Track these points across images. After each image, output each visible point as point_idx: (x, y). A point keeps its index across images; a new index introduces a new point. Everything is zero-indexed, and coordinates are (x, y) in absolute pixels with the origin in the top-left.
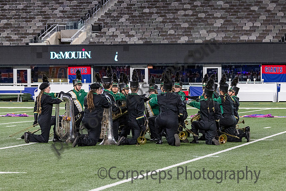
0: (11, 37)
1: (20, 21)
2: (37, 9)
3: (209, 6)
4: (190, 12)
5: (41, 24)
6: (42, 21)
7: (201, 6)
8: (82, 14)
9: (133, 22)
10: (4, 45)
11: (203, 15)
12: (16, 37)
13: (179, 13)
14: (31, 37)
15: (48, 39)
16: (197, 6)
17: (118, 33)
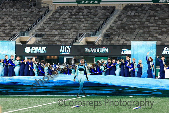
0: (60, 40)
1: (63, 31)
2: (70, 25)
3: (166, 25)
4: (157, 28)
5: (75, 33)
6: (75, 31)
7: (162, 25)
8: (96, 28)
9: (126, 33)
10: (58, 44)
11: (165, 30)
12: (63, 40)
13: (151, 28)
14: (72, 40)
15: (82, 41)
16: (160, 25)
17: (120, 38)
